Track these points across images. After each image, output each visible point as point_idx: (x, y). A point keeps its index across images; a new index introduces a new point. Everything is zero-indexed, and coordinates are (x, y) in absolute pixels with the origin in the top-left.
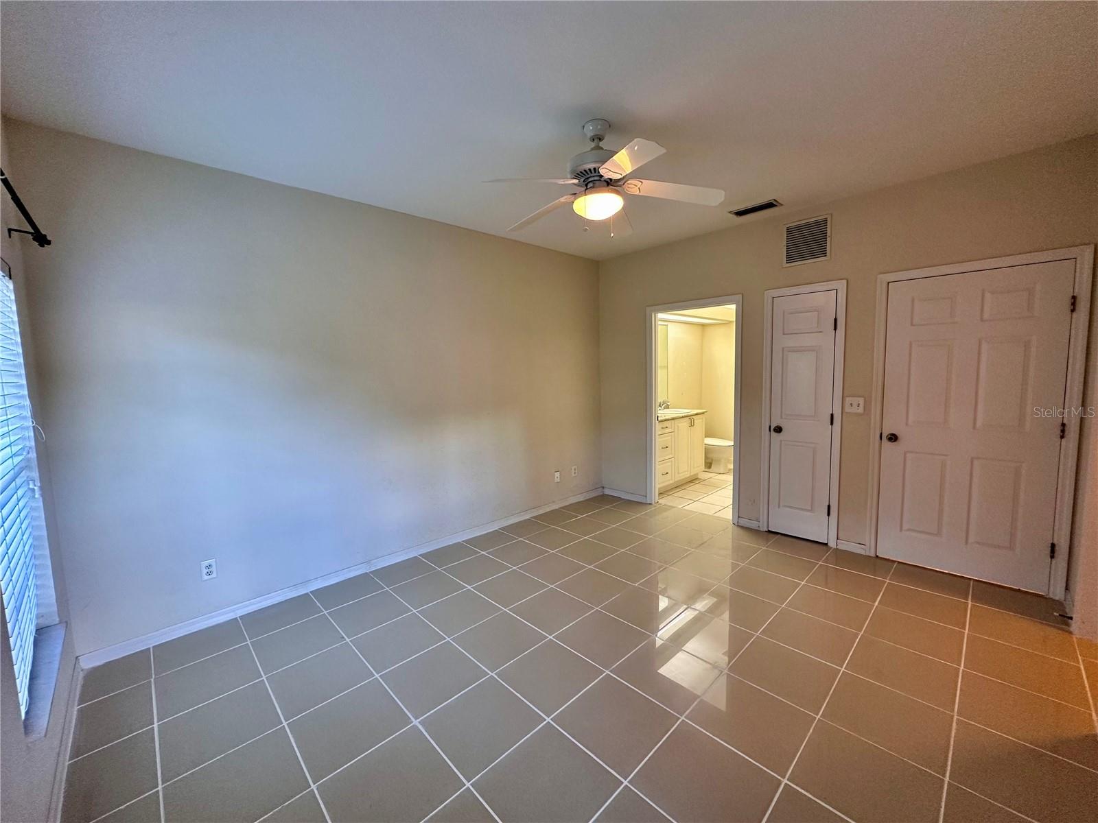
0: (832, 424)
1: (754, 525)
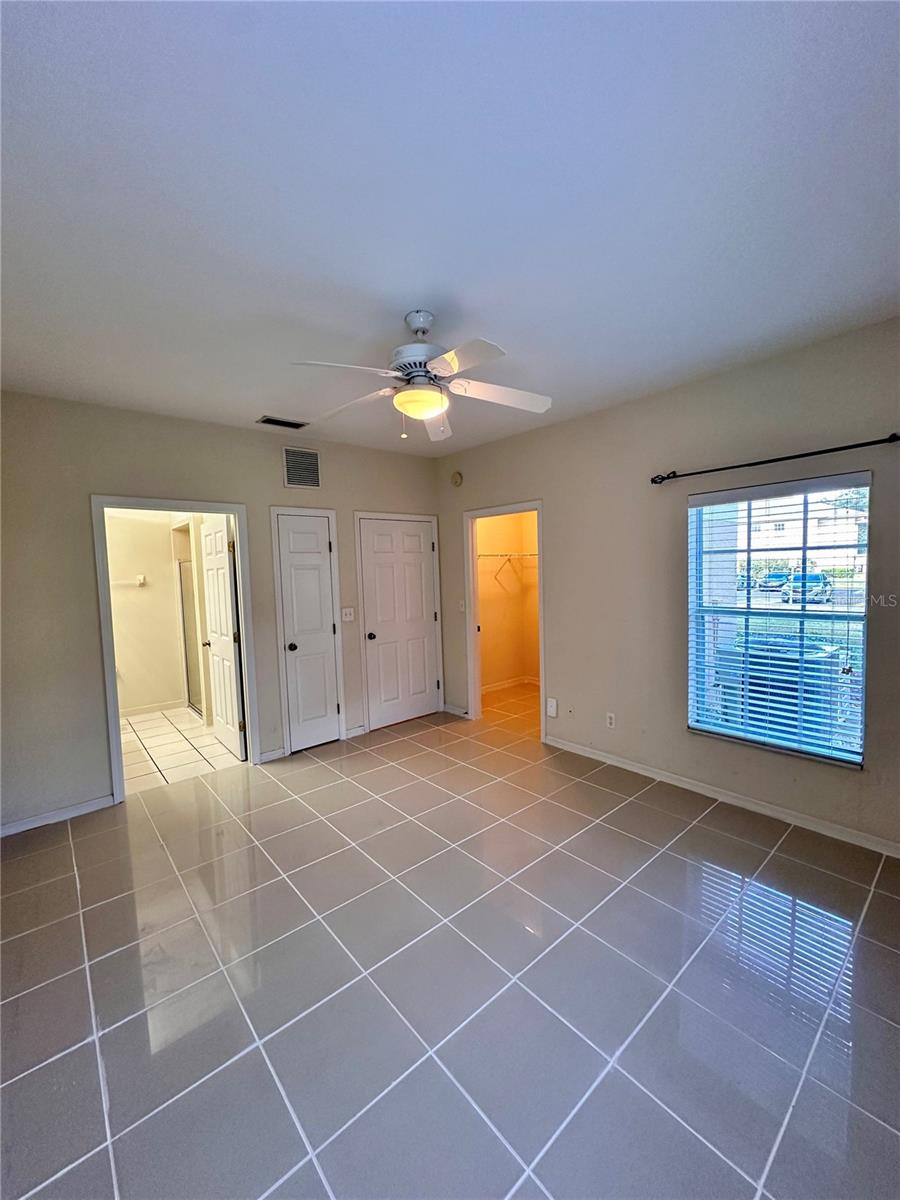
0: (334, 632)
1: (277, 754)
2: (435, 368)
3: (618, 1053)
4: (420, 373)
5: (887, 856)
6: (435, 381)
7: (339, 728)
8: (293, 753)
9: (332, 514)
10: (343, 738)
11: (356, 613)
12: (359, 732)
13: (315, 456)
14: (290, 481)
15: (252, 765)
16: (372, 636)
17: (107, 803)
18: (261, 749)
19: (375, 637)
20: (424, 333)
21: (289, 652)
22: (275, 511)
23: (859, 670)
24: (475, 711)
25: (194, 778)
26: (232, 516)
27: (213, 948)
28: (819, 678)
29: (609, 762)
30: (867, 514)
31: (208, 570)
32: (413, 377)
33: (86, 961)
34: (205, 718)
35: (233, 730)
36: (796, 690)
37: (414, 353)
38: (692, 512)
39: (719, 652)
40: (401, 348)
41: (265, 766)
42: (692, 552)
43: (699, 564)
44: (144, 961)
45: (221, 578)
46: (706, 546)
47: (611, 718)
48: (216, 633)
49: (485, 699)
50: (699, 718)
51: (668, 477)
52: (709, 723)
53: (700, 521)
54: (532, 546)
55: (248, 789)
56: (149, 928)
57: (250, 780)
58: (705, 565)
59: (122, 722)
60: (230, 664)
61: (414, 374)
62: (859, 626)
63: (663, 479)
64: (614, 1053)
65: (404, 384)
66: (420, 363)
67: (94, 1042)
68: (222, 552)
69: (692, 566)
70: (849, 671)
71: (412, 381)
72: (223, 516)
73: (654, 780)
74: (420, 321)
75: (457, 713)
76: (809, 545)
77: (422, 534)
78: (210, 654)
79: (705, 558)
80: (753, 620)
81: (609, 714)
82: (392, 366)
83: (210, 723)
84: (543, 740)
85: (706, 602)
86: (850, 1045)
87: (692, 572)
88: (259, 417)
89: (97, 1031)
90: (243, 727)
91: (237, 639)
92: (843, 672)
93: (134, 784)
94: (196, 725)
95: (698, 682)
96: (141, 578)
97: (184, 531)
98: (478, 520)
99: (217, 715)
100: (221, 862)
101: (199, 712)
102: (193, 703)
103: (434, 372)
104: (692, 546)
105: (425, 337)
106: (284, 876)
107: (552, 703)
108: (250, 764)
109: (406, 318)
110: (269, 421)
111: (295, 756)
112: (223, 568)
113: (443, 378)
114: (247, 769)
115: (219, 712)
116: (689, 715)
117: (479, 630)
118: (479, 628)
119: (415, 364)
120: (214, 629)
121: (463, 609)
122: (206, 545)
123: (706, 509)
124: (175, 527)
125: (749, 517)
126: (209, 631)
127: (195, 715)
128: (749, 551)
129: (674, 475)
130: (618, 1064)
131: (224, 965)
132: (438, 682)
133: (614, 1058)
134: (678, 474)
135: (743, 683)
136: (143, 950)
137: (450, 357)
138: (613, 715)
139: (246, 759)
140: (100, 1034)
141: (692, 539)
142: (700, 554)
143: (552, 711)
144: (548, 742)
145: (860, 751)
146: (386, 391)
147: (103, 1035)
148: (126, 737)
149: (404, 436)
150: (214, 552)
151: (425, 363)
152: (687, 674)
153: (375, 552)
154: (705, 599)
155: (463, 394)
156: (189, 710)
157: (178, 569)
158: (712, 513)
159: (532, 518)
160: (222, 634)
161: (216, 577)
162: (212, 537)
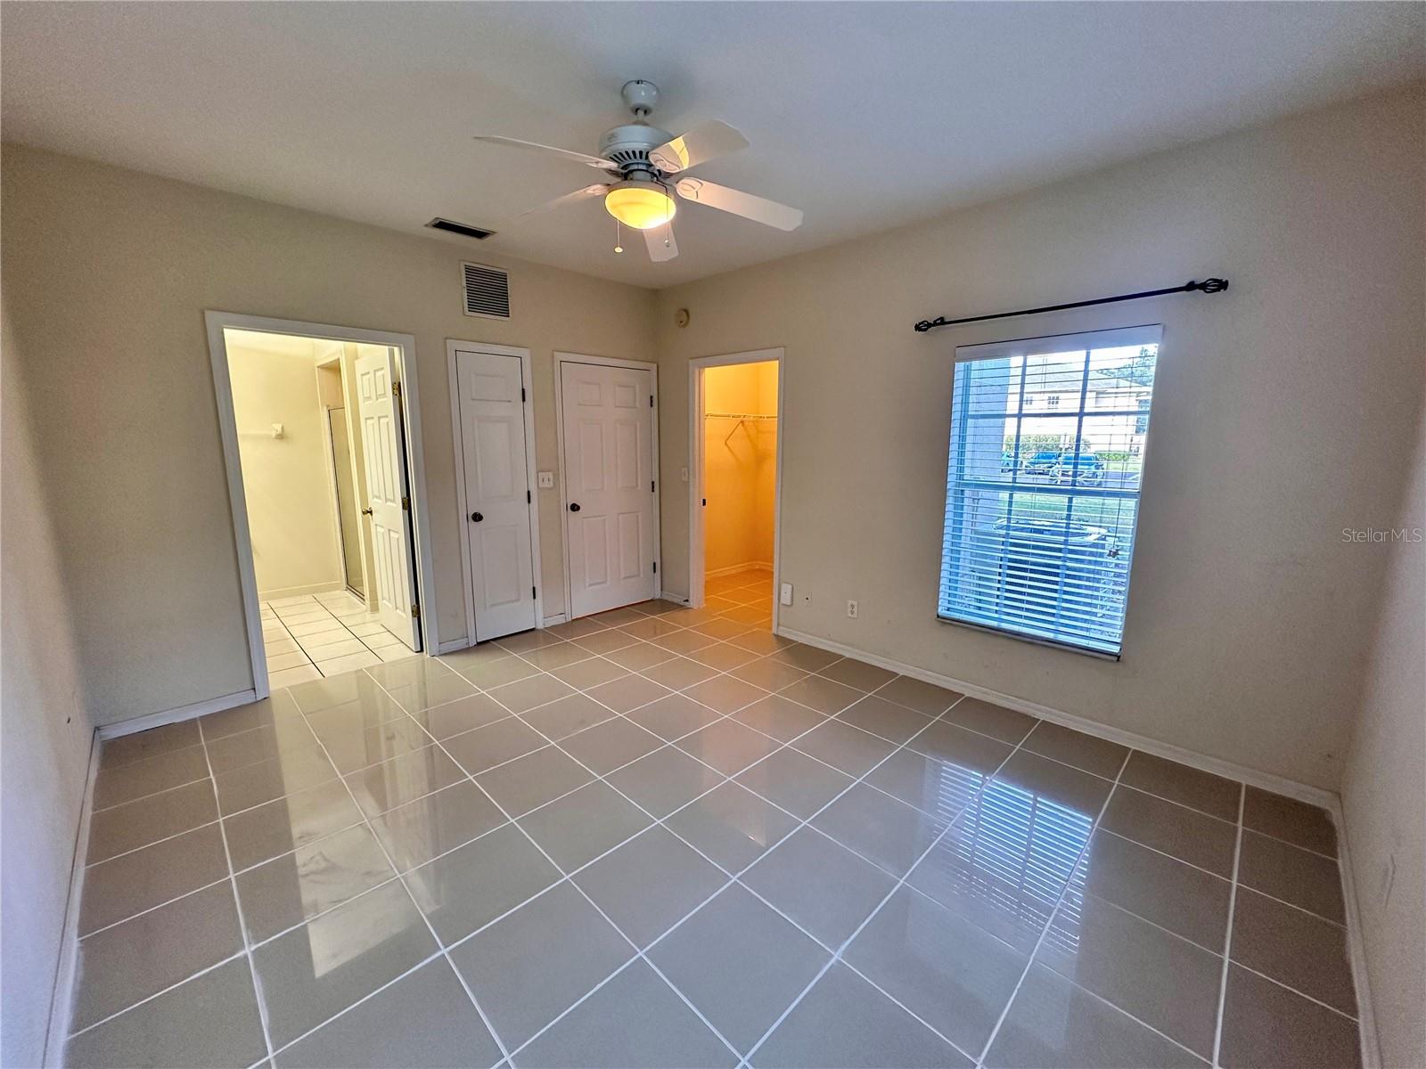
0: (529, 502)
1: (461, 644)
2: (661, 161)
3: (843, 947)
4: (641, 167)
5: (1135, 751)
6: (661, 179)
7: (534, 616)
8: (479, 644)
9: (525, 353)
10: (540, 626)
11: (556, 476)
12: (560, 620)
13: (504, 277)
14: (472, 307)
15: (428, 656)
16: (575, 508)
17: (248, 698)
18: (439, 638)
19: (578, 508)
20: (645, 112)
21: (472, 523)
22: (453, 345)
23: (1126, 554)
24: (697, 599)
25: (357, 672)
26: (396, 350)
27: (386, 854)
28: (1081, 561)
29: (848, 655)
30: (1150, 389)
31: (366, 419)
32: (632, 171)
33: (231, 872)
34: (367, 602)
35: (404, 615)
36: (1056, 575)
37: (634, 138)
38: (960, 366)
39: (976, 532)
40: (615, 130)
41: (445, 658)
42: (956, 416)
43: (963, 428)
44: (301, 871)
45: (384, 428)
46: (972, 409)
47: (853, 606)
48: (379, 498)
49: (710, 586)
50: (950, 606)
51: (935, 324)
52: (960, 612)
53: (967, 378)
54: (771, 406)
55: (424, 683)
56: (307, 836)
57: (426, 673)
58: (970, 431)
59: (263, 606)
60: (400, 536)
61: (632, 168)
62: (1131, 504)
63: (929, 325)
64: (839, 948)
65: (619, 180)
66: (641, 153)
67: (246, 957)
68: (384, 395)
69: (955, 432)
70: (1115, 554)
71: (631, 176)
72: (383, 350)
73: (897, 674)
74: (642, 95)
75: (676, 601)
76: (1086, 410)
77: (637, 387)
78: (372, 525)
79: (970, 422)
80: (1017, 496)
81: (850, 602)
82: (603, 154)
83: (375, 608)
84: (774, 630)
85: (968, 475)
86: (1078, 938)
87: (954, 440)
88: (430, 219)
89: (250, 943)
90: (416, 612)
91: (407, 505)
92: (1109, 555)
93: (279, 678)
94: (358, 610)
95: (951, 566)
96: (278, 427)
97: (334, 368)
98: (707, 369)
99: (383, 599)
100: (392, 764)
101: (361, 596)
102: (352, 585)
103: (659, 166)
104: (957, 408)
105: (647, 119)
106: (471, 778)
107: (786, 589)
108: (426, 655)
109: (622, 92)
110: (442, 225)
111: (481, 647)
112: (387, 417)
113: (671, 175)
114: (423, 661)
115: (386, 595)
116: (940, 603)
117: (704, 504)
118: (704, 501)
119: (634, 152)
120: (376, 493)
121: (685, 479)
122: (364, 386)
123: (975, 364)
124: (322, 363)
125: (1024, 375)
126: (370, 496)
127: (355, 599)
128: (1020, 416)
129: (942, 322)
130: (842, 958)
131: (400, 873)
132: (654, 564)
133: (838, 953)
134: (947, 320)
135: (1001, 567)
136: (299, 860)
137: (678, 145)
138: (855, 603)
139: (422, 650)
140: (254, 947)
141: (957, 400)
142: (965, 417)
143: (786, 599)
144: (780, 634)
145: (1119, 640)
146: (596, 189)
147: (256, 950)
148: (268, 624)
149: (619, 250)
150: (374, 397)
151: (647, 153)
152: (941, 556)
153: (580, 405)
154: (967, 471)
155: (694, 199)
156: (348, 594)
157: (327, 419)
158: (982, 369)
159: (771, 369)
160: (386, 500)
161: (376, 426)
162: (372, 374)
